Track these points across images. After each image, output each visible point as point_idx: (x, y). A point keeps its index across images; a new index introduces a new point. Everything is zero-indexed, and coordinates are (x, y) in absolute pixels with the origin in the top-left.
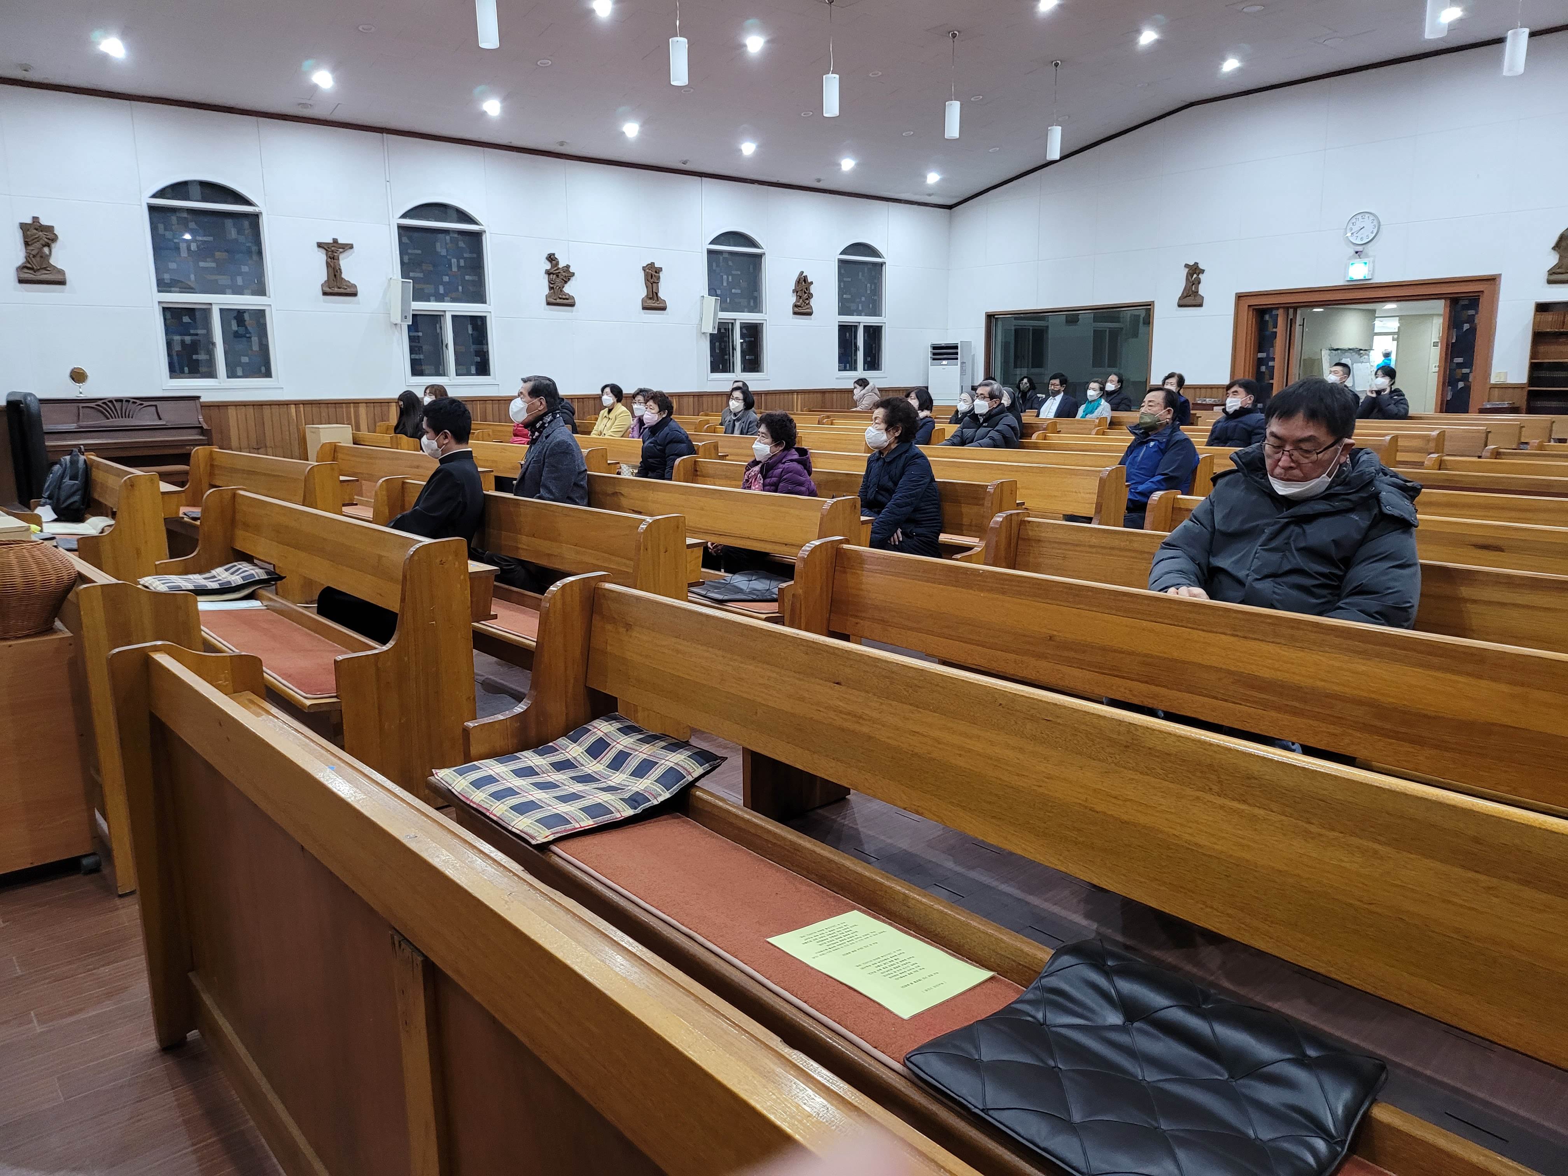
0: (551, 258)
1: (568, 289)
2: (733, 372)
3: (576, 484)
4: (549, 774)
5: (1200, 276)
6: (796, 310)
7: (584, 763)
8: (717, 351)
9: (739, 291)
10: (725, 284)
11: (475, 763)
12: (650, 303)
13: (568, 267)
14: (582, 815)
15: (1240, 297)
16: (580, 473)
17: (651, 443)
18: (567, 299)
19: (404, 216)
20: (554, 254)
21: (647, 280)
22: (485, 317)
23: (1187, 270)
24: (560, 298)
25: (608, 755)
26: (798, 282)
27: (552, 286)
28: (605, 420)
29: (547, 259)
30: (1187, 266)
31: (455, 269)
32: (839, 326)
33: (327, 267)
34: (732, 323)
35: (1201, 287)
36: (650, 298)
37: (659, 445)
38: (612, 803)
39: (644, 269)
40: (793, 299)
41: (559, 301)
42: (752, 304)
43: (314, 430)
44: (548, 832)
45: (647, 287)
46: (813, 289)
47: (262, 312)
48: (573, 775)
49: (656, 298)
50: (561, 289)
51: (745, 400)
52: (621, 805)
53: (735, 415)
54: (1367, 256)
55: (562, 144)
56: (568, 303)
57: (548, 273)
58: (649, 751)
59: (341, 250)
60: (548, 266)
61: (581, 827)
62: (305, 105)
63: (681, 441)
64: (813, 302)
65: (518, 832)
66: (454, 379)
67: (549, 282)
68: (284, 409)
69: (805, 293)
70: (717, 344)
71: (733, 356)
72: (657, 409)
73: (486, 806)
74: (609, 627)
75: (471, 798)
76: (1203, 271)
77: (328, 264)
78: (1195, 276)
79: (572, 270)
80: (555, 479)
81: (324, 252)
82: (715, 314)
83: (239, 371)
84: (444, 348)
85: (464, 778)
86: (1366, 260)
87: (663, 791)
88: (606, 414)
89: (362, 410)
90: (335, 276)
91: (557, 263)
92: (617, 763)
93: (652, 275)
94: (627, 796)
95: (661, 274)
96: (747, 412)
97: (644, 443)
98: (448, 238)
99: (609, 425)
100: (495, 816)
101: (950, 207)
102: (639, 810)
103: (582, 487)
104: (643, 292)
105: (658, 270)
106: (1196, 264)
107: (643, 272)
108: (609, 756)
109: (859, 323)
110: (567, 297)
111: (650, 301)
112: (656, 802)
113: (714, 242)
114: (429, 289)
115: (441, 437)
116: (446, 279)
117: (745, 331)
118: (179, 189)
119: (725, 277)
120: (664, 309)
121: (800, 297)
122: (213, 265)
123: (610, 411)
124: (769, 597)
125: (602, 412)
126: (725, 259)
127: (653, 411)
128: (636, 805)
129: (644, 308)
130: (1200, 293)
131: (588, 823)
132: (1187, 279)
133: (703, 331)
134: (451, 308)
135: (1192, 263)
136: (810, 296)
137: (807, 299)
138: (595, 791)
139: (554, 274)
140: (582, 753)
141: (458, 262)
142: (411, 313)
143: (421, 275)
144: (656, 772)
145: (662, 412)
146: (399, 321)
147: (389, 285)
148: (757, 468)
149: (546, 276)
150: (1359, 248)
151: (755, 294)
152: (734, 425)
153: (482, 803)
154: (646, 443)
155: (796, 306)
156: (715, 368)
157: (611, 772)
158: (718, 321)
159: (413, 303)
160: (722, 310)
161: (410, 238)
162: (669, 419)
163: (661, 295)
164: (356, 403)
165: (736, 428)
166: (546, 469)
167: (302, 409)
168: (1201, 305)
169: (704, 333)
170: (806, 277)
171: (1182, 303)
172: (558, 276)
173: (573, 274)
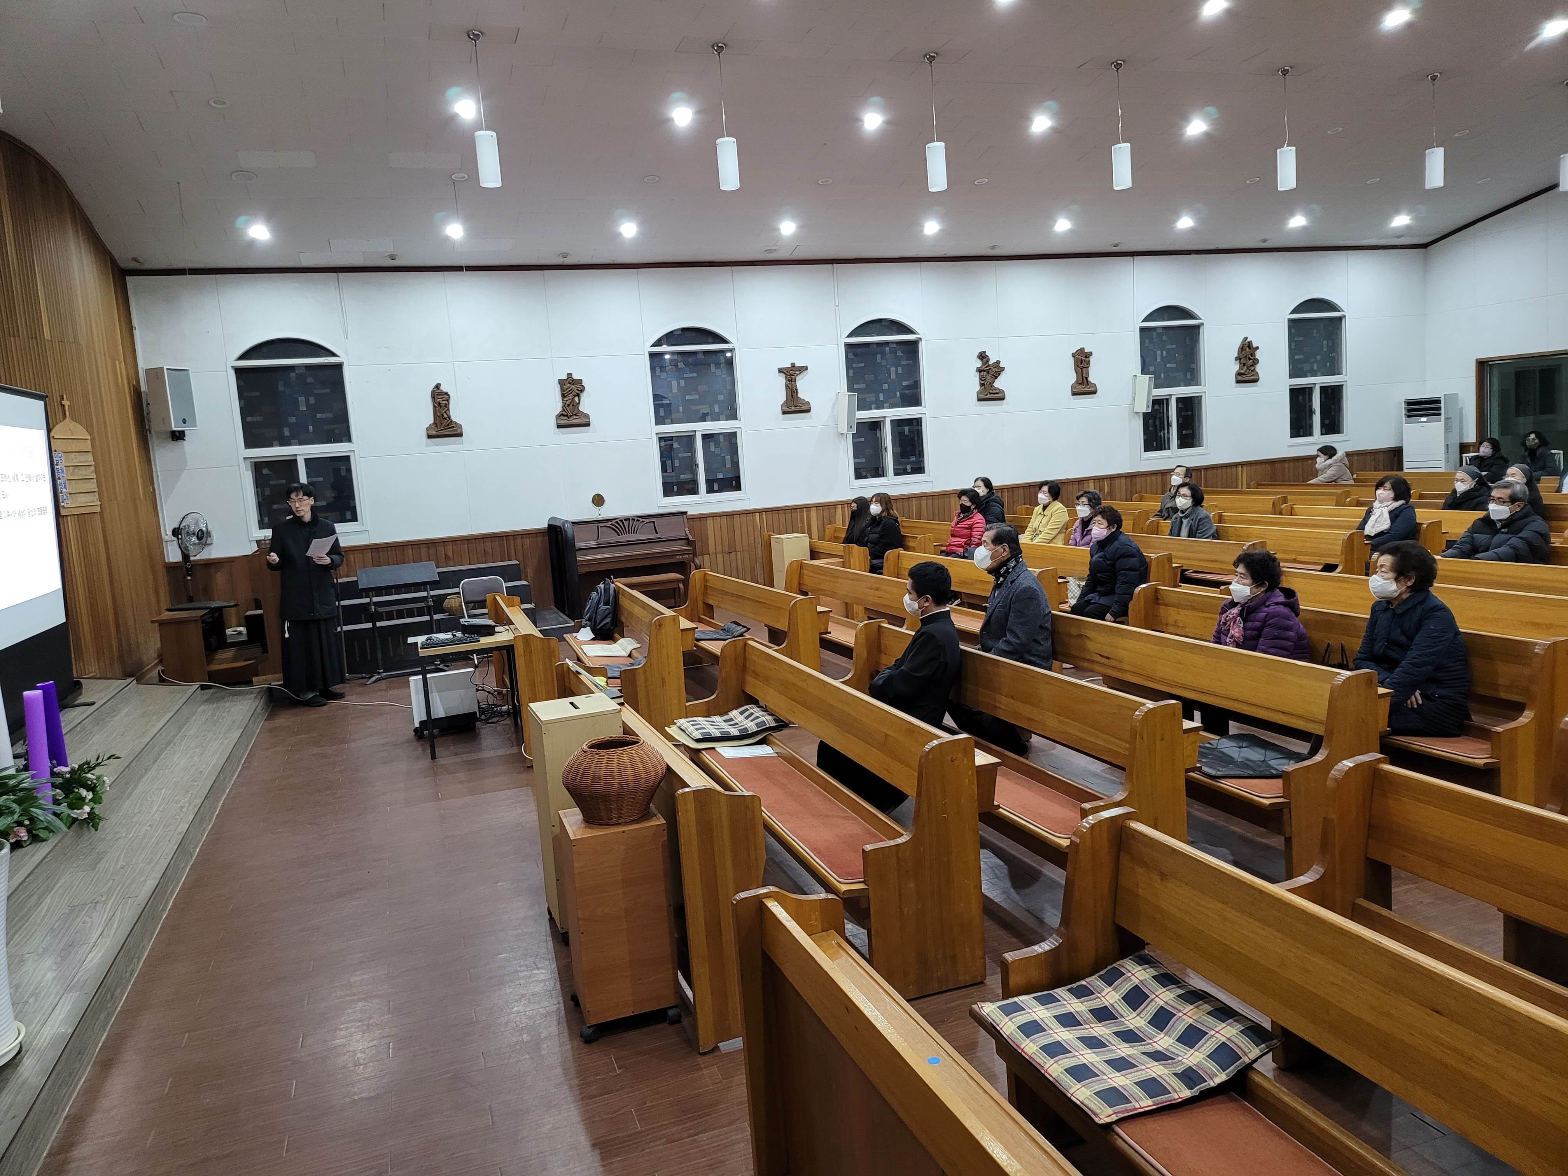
0: (982, 356)
1: (998, 384)
2: (1169, 449)
3: (1041, 627)
4: (1092, 1025)
6: (1240, 378)
7: (1123, 1013)
8: (1151, 429)
9: (1174, 365)
10: (1159, 360)
11: (1016, 999)
12: (1081, 388)
13: (998, 362)
14: (1138, 1092)
16: (1045, 616)
17: (1100, 557)
18: (997, 393)
19: (850, 335)
20: (985, 352)
21: (1077, 366)
22: (921, 418)
24: (991, 393)
25: (1148, 1009)
26: (1242, 349)
27: (982, 382)
28: (1040, 517)
29: (979, 357)
31: (893, 377)
32: (1290, 389)
33: (786, 389)
34: (1167, 400)
36: (1080, 384)
37: (1109, 560)
38: (1167, 1078)
39: (1074, 355)
40: (1236, 367)
41: (989, 396)
42: (1189, 377)
43: (777, 540)
44: (1110, 1111)
45: (1077, 373)
46: (1258, 355)
47: (734, 435)
48: (1117, 1029)
49: (1086, 383)
50: (993, 383)
51: (1193, 496)
52: (1175, 1083)
53: (1183, 512)
55: (993, 247)
56: (998, 396)
57: (979, 370)
58: (1193, 1015)
59: (797, 373)
60: (979, 364)
61: (1141, 1108)
62: (769, 251)
63: (1132, 556)
64: (1259, 368)
65: (1078, 1103)
66: (892, 479)
67: (981, 379)
68: (750, 517)
69: (1250, 359)
70: (1151, 421)
71: (1168, 432)
72: (1105, 524)
73: (1038, 1060)
74: (1139, 870)
75: (1022, 1047)
77: (787, 386)
79: (1001, 365)
80: (1021, 623)
81: (784, 375)
82: (1149, 392)
83: (716, 487)
84: (884, 451)
85: (1011, 1020)
87: (1219, 1071)
88: (1041, 511)
89: (813, 513)
90: (792, 396)
91: (988, 360)
92: (1161, 1019)
93: (1082, 360)
94: (1179, 1069)
95: (1092, 359)
96: (1196, 509)
97: (1092, 557)
98: (887, 349)
99: (1045, 521)
100: (1051, 1076)
101: (1425, 246)
102: (1196, 1091)
103: (1046, 629)
104: (1072, 378)
105: (1088, 355)
107: (1072, 359)
108: (1150, 1010)
109: (1315, 384)
110: (997, 391)
111: (1080, 386)
112: (1212, 1084)
113: (1149, 318)
114: (871, 397)
115: (922, 600)
116: (886, 386)
117: (1180, 405)
118: (670, 338)
119: (1159, 352)
120: (1094, 392)
121: (1244, 364)
122: (697, 397)
123: (1045, 508)
124: (1267, 773)
125: (1036, 508)
126: (1160, 336)
127: (1102, 526)
128: (1192, 1084)
129: (1074, 394)
131: (1146, 1103)
133: (1136, 410)
134: (891, 414)
136: (1256, 362)
137: (1252, 365)
138: (1145, 1058)
139: (984, 371)
140: (1119, 1000)
141: (897, 370)
142: (856, 421)
143: (863, 386)
144: (1207, 1045)
145: (1111, 527)
146: (845, 431)
147: (837, 399)
148: (1235, 611)
149: (978, 374)
151: (1193, 366)
152: (1181, 522)
153: (1034, 1056)
154: (1094, 558)
155: (1239, 374)
156: (1148, 447)
157: (1154, 1031)
158: (1152, 398)
159: (857, 412)
160: (1157, 386)
161: (855, 355)
162: (1118, 532)
163: (1091, 379)
164: (808, 507)
165: (1184, 526)
166: (1012, 614)
167: (764, 516)
169: (1136, 413)
170: (1250, 343)
172: (988, 373)
173: (1003, 369)
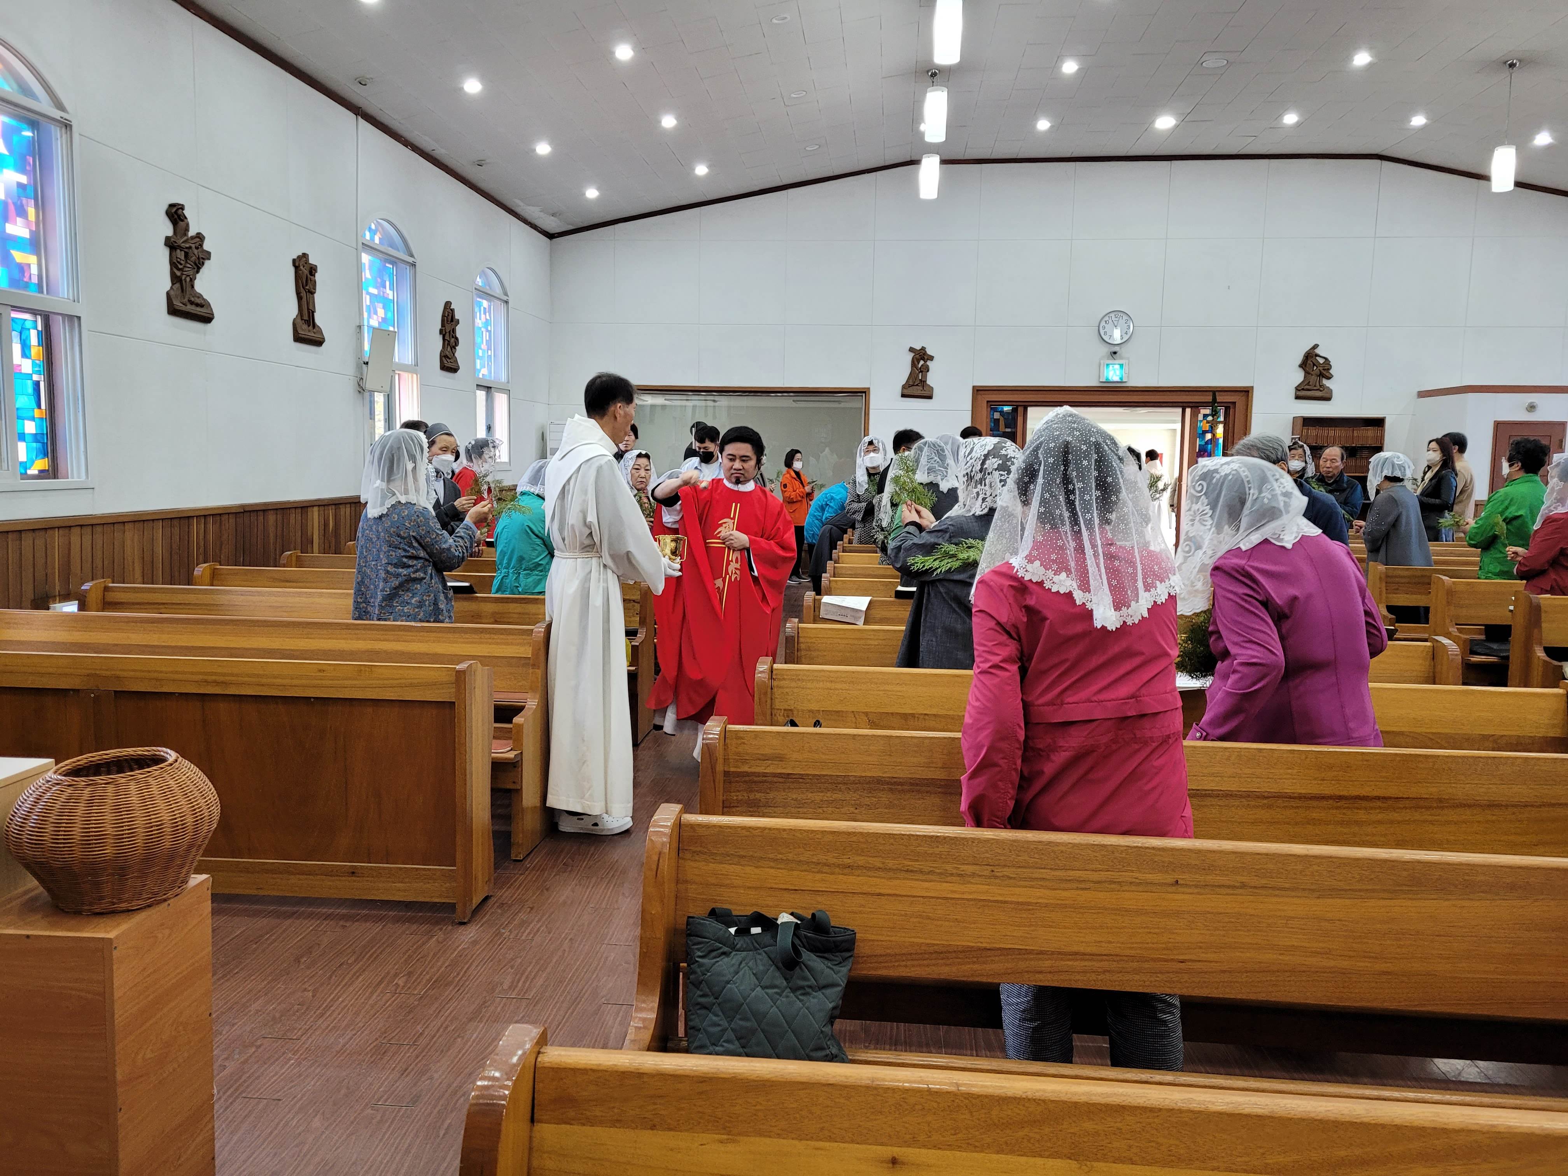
0: (176, 214)
1: (201, 284)
5: (929, 363)
6: (442, 362)
12: (304, 331)
13: (201, 237)
15: (978, 391)
18: (202, 306)
20: (182, 207)
21: (298, 286)
23: (913, 354)
24: (192, 303)
26: (444, 317)
27: (178, 273)
29: (167, 213)
30: (911, 350)
35: (929, 374)
36: (303, 321)
39: (294, 263)
40: (439, 345)
41: (190, 308)
45: (298, 299)
46: (458, 332)
49: (311, 323)
50: (192, 281)
54: (1121, 358)
56: (202, 313)
57: (170, 243)
60: (168, 228)
64: (458, 352)
67: (173, 264)
69: (451, 335)
76: (931, 358)
78: (922, 362)
79: (206, 246)
86: (1121, 362)
91: (187, 229)
93: (305, 276)
95: (318, 278)
101: (551, 236)
104: (292, 310)
105: (313, 270)
106: (923, 349)
107: (292, 270)
110: (198, 301)
111: (303, 326)
120: (322, 343)
121: (447, 342)
129: (296, 338)
130: (928, 382)
132: (914, 364)
135: (918, 348)
136: (456, 341)
137: (453, 346)
139: (181, 249)
149: (167, 251)
150: (1116, 349)
155: (442, 355)
163: (317, 316)
168: (930, 397)
170: (451, 310)
171: (908, 392)
172: (186, 255)
173: (208, 256)
